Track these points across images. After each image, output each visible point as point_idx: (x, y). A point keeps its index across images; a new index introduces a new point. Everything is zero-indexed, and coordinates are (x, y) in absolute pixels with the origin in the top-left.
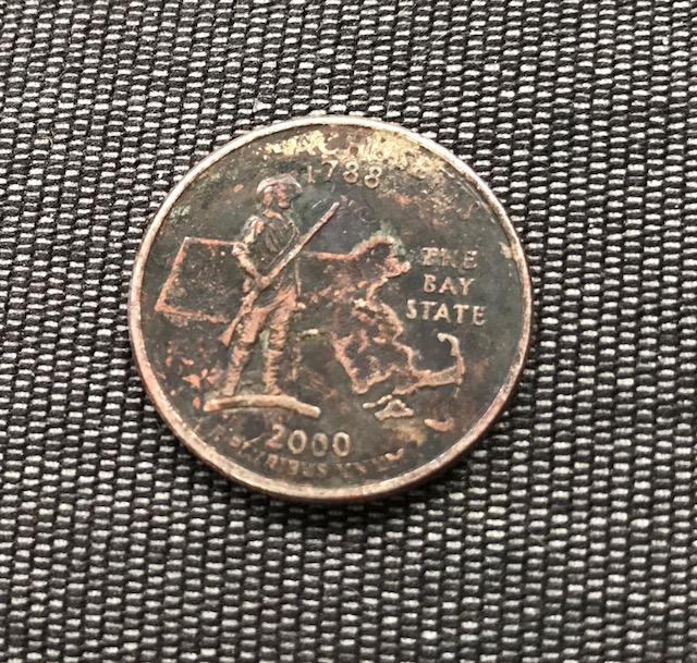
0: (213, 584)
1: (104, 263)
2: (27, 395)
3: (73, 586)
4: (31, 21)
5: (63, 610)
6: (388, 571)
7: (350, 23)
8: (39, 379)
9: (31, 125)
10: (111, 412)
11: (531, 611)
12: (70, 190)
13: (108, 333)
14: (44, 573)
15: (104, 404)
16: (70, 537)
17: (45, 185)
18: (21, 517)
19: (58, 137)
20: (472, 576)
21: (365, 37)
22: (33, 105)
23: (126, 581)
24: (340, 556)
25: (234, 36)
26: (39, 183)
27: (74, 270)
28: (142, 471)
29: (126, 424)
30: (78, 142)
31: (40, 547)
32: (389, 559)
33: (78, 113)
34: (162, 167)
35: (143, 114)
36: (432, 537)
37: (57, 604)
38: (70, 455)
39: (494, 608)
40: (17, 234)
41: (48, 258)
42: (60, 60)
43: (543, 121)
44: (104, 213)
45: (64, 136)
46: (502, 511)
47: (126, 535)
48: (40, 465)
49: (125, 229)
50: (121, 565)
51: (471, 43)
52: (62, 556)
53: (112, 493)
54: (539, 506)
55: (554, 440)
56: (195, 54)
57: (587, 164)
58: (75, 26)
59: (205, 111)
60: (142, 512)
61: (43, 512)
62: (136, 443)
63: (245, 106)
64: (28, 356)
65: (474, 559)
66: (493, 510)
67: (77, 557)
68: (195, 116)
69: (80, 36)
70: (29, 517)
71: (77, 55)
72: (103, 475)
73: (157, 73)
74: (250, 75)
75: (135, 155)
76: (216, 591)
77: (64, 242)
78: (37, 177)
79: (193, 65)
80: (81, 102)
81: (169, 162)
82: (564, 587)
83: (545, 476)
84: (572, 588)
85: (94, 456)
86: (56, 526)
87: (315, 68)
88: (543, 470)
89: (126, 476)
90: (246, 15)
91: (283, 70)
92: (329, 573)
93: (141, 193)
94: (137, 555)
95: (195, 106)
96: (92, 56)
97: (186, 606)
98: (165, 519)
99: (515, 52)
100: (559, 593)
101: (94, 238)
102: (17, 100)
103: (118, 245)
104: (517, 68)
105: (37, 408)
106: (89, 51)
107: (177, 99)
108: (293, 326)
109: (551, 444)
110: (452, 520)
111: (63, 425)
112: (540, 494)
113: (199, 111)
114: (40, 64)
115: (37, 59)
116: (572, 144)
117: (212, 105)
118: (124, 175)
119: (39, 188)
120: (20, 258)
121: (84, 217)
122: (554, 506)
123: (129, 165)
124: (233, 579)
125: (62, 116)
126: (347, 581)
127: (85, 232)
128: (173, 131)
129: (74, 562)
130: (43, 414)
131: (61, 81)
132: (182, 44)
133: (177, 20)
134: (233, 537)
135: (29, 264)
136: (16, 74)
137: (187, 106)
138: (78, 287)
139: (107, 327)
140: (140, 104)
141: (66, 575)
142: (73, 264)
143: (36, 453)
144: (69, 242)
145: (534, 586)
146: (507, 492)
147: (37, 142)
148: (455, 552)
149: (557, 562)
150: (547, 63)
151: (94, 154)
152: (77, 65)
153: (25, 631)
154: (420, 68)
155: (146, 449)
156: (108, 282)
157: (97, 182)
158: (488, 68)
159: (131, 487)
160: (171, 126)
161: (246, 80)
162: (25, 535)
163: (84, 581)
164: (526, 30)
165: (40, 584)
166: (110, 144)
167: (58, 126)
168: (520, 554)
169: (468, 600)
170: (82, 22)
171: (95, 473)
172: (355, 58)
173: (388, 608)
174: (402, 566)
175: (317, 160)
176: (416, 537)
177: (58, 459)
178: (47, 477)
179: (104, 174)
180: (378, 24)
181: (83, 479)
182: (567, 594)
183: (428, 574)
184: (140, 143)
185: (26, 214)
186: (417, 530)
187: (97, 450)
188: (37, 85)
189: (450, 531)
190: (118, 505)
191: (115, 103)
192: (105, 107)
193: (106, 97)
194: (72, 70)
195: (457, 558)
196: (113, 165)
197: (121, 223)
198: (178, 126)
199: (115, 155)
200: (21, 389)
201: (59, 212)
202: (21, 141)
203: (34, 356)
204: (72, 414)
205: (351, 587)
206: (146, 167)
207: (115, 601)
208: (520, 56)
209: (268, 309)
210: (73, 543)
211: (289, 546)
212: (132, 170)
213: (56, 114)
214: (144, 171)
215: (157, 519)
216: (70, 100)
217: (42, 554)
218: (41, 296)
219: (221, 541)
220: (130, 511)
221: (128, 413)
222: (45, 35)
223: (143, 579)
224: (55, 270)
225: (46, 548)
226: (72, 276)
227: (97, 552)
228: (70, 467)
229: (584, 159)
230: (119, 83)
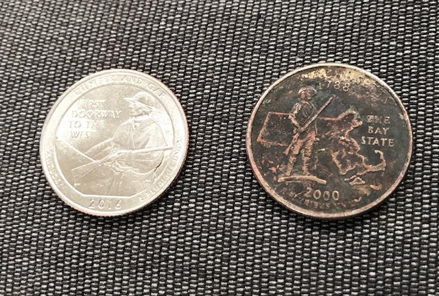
0: (282, 253)
1: (235, 123)
2: (205, 176)
3: (224, 253)
4: (204, 27)
5: (221, 263)
6: (355, 248)
7: (334, 26)
8: (209, 169)
9: (205, 68)
10: (239, 183)
11: (414, 264)
12: (221, 94)
13: (237, 151)
14: (213, 248)
15: (236, 179)
16: (223, 234)
17: (211, 92)
18: (203, 225)
19: (216, 73)
20: (390, 249)
21: (341, 32)
22: (206, 60)
23: (246, 252)
24: (335, 242)
25: (287, 32)
26: (209, 91)
27: (223, 126)
28: (252, 207)
29: (245, 188)
30: (224, 75)
31: (211, 237)
32: (355, 243)
33: (224, 63)
34: (259, 84)
35: (251, 63)
36: (373, 233)
37: (218, 260)
38: (223, 200)
39: (399, 263)
40: (200, 112)
41: (213, 121)
42: (216, 42)
43: (414, 64)
44: (235, 103)
45: (218, 73)
46: (401, 223)
47: (246, 233)
48: (210, 204)
49: (244, 109)
50: (244, 245)
51: (384, 34)
52: (220, 241)
53: (240, 215)
54: (417, 221)
55: (423, 194)
56: (271, 39)
57: (433, 82)
58: (222, 29)
59: (276, 62)
60: (253, 223)
61: (212, 223)
62: (250, 195)
63: (292, 59)
64: (205, 160)
65: (390, 242)
66: (398, 222)
67: (226, 241)
68: (271, 64)
69: (224, 33)
70: (207, 225)
71: (223, 40)
72: (236, 208)
73: (256, 47)
74: (294, 47)
75: (248, 79)
76: (284, 256)
77: (219, 115)
78: (207, 89)
79: (271, 43)
80: (225, 59)
81: (261, 82)
82: (428, 254)
83: (419, 208)
84: (431, 254)
85: (232, 200)
86: (217, 229)
87: (320, 44)
88: (418, 206)
89: (245, 208)
90: (292, 23)
91: (308, 45)
92: (330, 249)
93: (250, 95)
94: (251, 241)
95: (272, 60)
96: (229, 40)
97: (271, 262)
98: (262, 226)
99: (402, 37)
100: (426, 256)
101: (231, 113)
102: (199, 58)
103: (241, 116)
104: (403, 43)
105: (209, 181)
106: (228, 39)
107: (264, 57)
108: (314, 147)
109: (421, 195)
110: (381, 226)
111: (219, 188)
112: (417, 216)
113: (273, 62)
114: (208, 44)
115: (207, 42)
116: (427, 74)
117: (278, 59)
118: (243, 88)
119: (209, 93)
120: (201, 121)
121: (227, 104)
122: (423, 221)
123: (245, 83)
124: (291, 251)
125: (217, 64)
126: (338, 252)
127: (228, 110)
128: (263, 70)
129: (225, 243)
130: (211, 183)
131: (217, 51)
132: (266, 35)
133: (263, 26)
134: (290, 234)
135: (205, 124)
136: (199, 48)
137: (268, 60)
138: (224, 132)
139: (237, 148)
140: (249, 59)
141: (222, 249)
142: (223, 124)
143: (208, 199)
144: (221, 114)
145: (415, 253)
146: (404, 215)
147: (208, 75)
148: (383, 240)
149: (425, 244)
150: (416, 41)
151: (231, 79)
152: (223, 44)
153: (205, 272)
154: (363, 44)
155: (254, 198)
156: (237, 131)
157: (232, 90)
158: (392, 43)
159: (248, 213)
160: (262, 68)
161: (292, 49)
162: (205, 232)
163: (229, 251)
164: (407, 28)
165: (211, 252)
166: (237, 75)
167: (216, 69)
168: (409, 240)
169: (388, 259)
170: (225, 27)
171: (233, 208)
172: (337, 40)
173: (355, 263)
174: (361, 245)
175: (323, 80)
176: (366, 233)
177: (218, 202)
178: (213, 209)
179: (235, 87)
180: (346, 26)
181: (228, 210)
182: (429, 257)
183: (371, 249)
184: (249, 74)
185: (204, 104)
186: (367, 231)
187: (233, 198)
188: (208, 52)
189: (380, 231)
190: (242, 220)
191: (239, 59)
192: (235, 60)
193: (235, 57)
194: (221, 46)
195: (383, 242)
196: (238, 84)
197: (242, 107)
198: (265, 68)
199: (239, 80)
200: (202, 174)
201: (217, 103)
202: (201, 75)
203: (207, 160)
204: (223, 184)
205: (340, 254)
206: (252, 84)
207: (242, 259)
208: (404, 39)
209: (304, 140)
210: (224, 236)
211: (314, 238)
212: (246, 85)
213: (215, 63)
214: (251, 86)
215: (259, 226)
216: (221, 58)
217: (212, 240)
218: (210, 136)
219: (285, 236)
220: (247, 223)
221: (246, 183)
222: (210, 33)
223: (253, 251)
224: (215, 126)
225: (214, 238)
226: (222, 128)
227: (235, 240)
228: (223, 205)
229: (432, 80)
230: (241, 51)
